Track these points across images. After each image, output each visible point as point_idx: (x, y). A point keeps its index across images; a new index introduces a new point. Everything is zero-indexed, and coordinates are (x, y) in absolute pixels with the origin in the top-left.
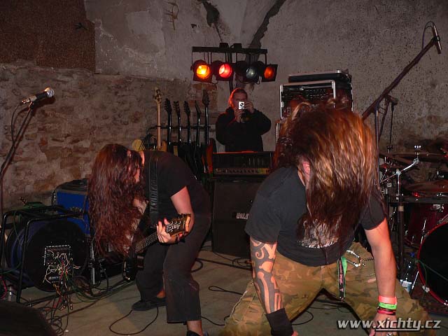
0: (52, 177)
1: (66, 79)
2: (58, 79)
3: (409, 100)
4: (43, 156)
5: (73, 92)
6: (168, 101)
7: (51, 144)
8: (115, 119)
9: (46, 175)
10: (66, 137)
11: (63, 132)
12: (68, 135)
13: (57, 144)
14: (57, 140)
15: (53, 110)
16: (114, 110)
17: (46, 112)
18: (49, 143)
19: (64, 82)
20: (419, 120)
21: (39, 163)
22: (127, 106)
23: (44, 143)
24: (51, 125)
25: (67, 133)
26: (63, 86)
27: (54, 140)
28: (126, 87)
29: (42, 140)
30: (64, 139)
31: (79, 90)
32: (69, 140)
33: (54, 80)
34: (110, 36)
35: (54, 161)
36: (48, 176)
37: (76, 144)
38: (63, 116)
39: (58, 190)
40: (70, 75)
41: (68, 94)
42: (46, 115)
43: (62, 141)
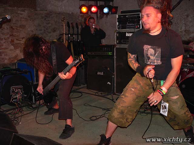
0: (16, 56)
1: (22, 13)
2: (18, 12)
3: (176, 23)
4: (12, 47)
5: (25, 19)
6: (68, 23)
7: (16, 41)
8: (45, 31)
9: (14, 55)
10: (22, 39)
11: (21, 37)
12: (24, 38)
13: (18, 42)
14: (19, 40)
15: (16, 26)
16: (44, 27)
17: (13, 27)
18: (15, 41)
19: (21, 14)
20: (181, 32)
21: (10, 50)
22: (50, 25)
23: (12, 41)
24: (16, 33)
25: (23, 37)
26: (21, 16)
27: (17, 40)
28: (49, 16)
30: (21, 39)
31: (28, 18)
32: (24, 40)
33: (17, 13)
35: (17, 49)
36: (15, 56)
38: (21, 29)
39: (18, 62)
40: (24, 11)
41: (23, 19)
42: (13, 29)
43: (21, 41)
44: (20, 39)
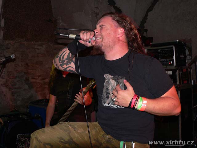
0: (31, 97)
1: (39, 47)
2: (35, 47)
5: (43, 54)
7: (31, 80)
10: (39, 77)
11: (37, 75)
12: (40, 76)
13: (34, 80)
15: (32, 63)
17: (28, 64)
19: (39, 49)
21: (24, 90)
23: (27, 80)
24: (31, 71)
25: (39, 75)
26: (38, 51)
27: (33, 78)
29: (26, 78)
30: (38, 78)
31: (46, 53)
32: (40, 78)
33: (33, 48)
34: (65, 25)
35: (32, 89)
36: (29, 97)
37: (44, 81)
38: (37, 66)
40: (41, 45)
41: (40, 55)
42: (29, 66)
43: (37, 79)
44: (36, 78)
